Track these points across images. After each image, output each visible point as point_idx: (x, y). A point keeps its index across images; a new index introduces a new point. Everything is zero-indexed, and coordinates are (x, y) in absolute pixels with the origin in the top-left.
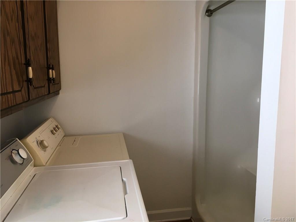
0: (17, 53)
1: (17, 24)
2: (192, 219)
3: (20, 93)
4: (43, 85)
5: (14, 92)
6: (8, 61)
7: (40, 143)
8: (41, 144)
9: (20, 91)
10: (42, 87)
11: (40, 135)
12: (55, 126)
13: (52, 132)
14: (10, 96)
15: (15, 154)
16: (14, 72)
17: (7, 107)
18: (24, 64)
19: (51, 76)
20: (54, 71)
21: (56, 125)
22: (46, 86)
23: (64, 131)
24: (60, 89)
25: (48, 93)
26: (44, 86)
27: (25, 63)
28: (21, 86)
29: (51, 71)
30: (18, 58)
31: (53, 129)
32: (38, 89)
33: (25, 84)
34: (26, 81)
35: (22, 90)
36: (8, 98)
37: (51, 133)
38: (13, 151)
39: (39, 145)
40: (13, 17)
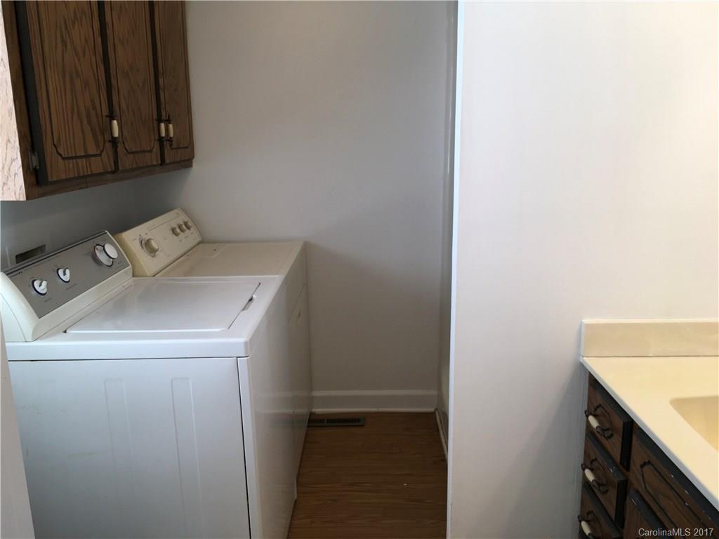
0: (92, 101)
1: (93, 58)
2: (437, 412)
3: (99, 158)
4: (149, 149)
5: (87, 156)
6: (78, 112)
7: (145, 244)
8: (147, 245)
9: (100, 155)
10: (144, 151)
11: (148, 232)
12: (182, 223)
13: (173, 230)
14: (82, 162)
15: (100, 251)
16: (87, 129)
17: (76, 175)
18: (107, 116)
19: (163, 134)
20: (171, 126)
21: (186, 220)
22: (154, 150)
23: (200, 233)
24: (193, 157)
25: (160, 162)
26: (151, 151)
27: (108, 114)
28: (102, 148)
29: (163, 125)
30: (94, 108)
31: (176, 226)
32: (136, 155)
33: (108, 145)
34: (110, 141)
35: (103, 154)
36: (77, 164)
37: (171, 232)
38: (97, 247)
39: (144, 246)
40: (87, 49)
